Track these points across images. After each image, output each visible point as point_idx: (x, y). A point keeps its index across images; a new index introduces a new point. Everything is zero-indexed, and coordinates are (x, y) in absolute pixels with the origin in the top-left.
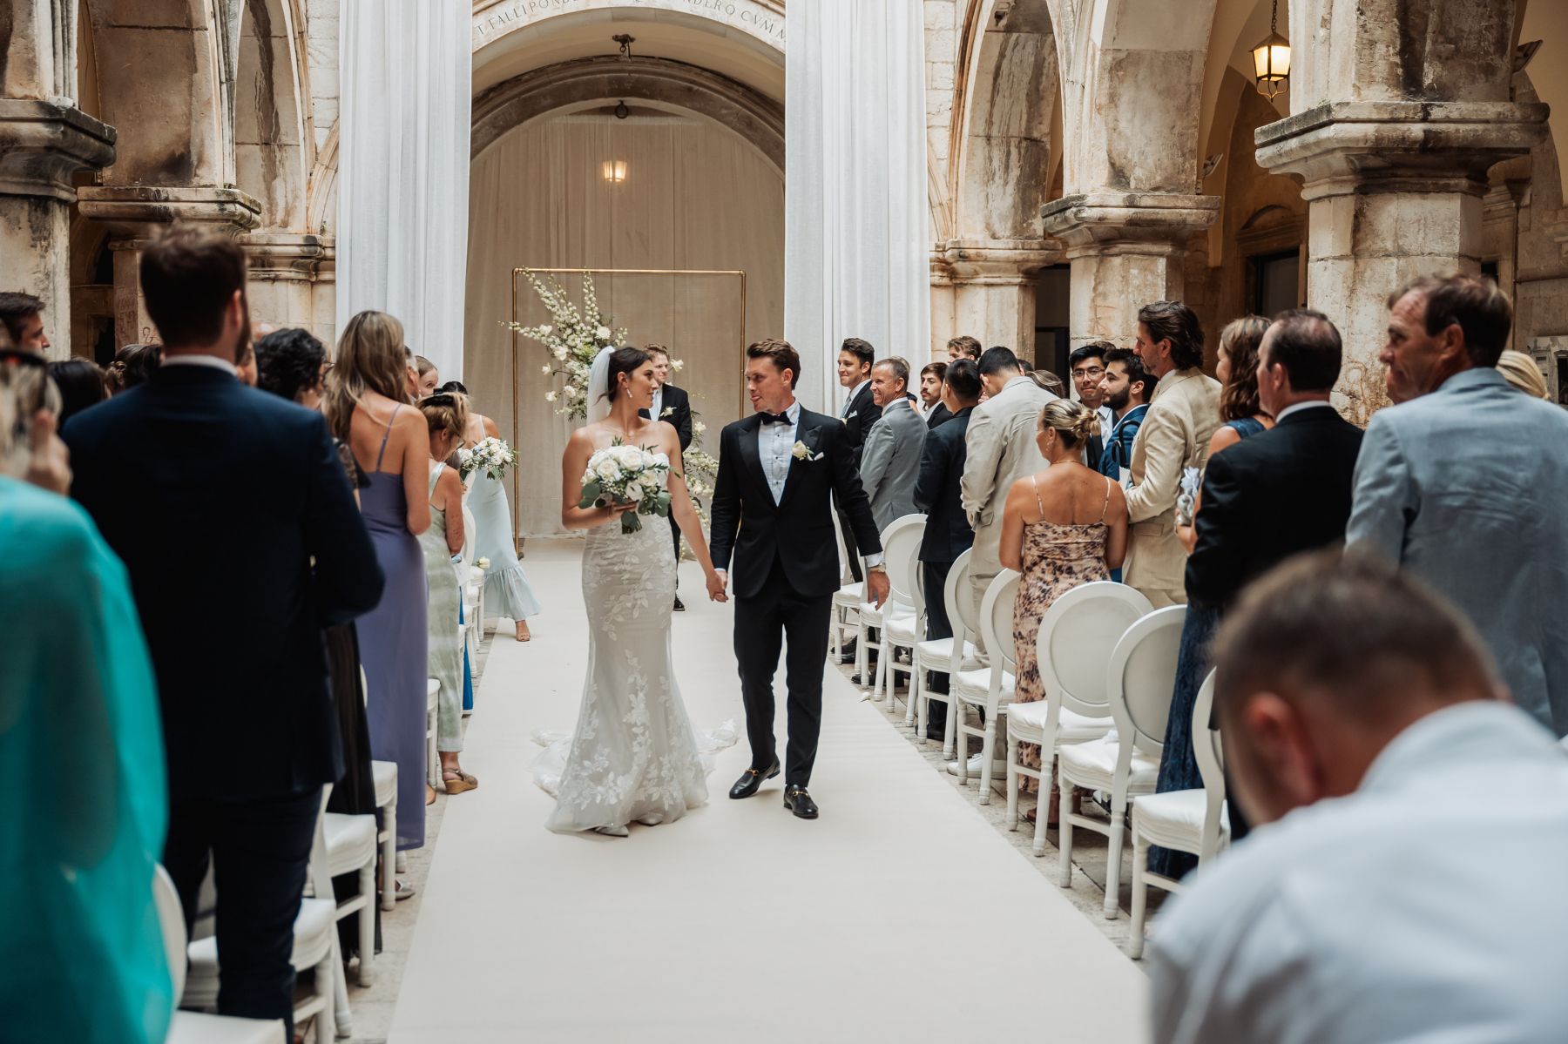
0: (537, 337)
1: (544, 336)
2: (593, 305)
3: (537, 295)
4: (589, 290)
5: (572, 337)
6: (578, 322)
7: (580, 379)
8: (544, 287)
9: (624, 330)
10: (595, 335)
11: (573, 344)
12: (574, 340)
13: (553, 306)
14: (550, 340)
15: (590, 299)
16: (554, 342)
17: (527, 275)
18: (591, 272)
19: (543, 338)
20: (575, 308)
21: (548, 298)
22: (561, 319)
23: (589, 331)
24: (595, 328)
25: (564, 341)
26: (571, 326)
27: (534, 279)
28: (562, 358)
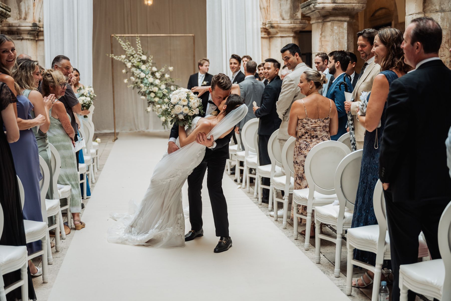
0: (120, 60)
1: (122, 59)
2: (140, 48)
3: (120, 44)
4: (139, 43)
5: (133, 59)
6: (135, 54)
7: (136, 75)
8: (122, 42)
9: (151, 57)
10: (141, 58)
11: (133, 62)
12: (133, 60)
13: (126, 48)
14: (125, 60)
15: (139, 45)
16: (126, 61)
17: (116, 37)
18: (139, 36)
19: (122, 60)
20: (133, 49)
21: (124, 45)
22: (129, 53)
23: (139, 57)
24: (141, 56)
25: (130, 61)
26: (132, 55)
27: (119, 39)
28: (129, 67)
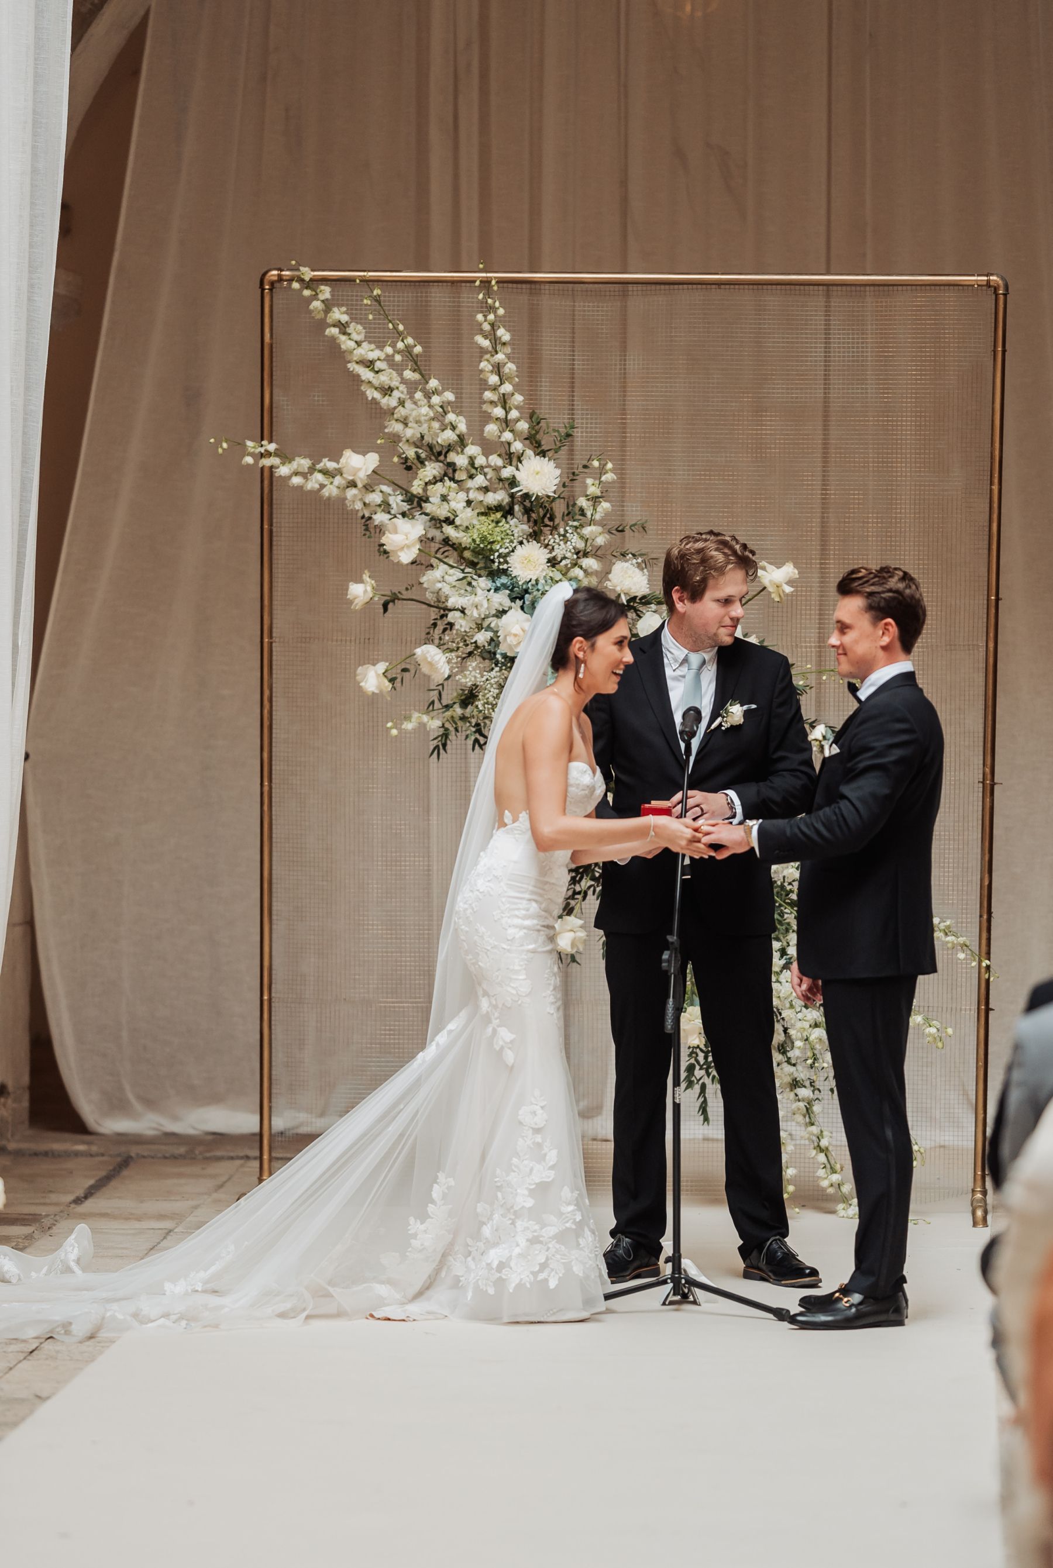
0: (331, 490)
1: (353, 484)
2: (507, 388)
3: (338, 355)
4: (496, 341)
5: (439, 489)
6: (462, 441)
7: (462, 624)
8: (357, 331)
9: (602, 471)
10: (513, 482)
11: (442, 512)
12: (444, 498)
13: (387, 391)
14: (375, 498)
15: (498, 369)
16: (386, 506)
17: (307, 293)
18: (500, 281)
19: (351, 493)
20: (449, 396)
21: (369, 364)
22: (409, 433)
23: (497, 470)
24: (512, 458)
25: (416, 502)
26: (438, 453)
27: (328, 306)
28: (406, 557)
